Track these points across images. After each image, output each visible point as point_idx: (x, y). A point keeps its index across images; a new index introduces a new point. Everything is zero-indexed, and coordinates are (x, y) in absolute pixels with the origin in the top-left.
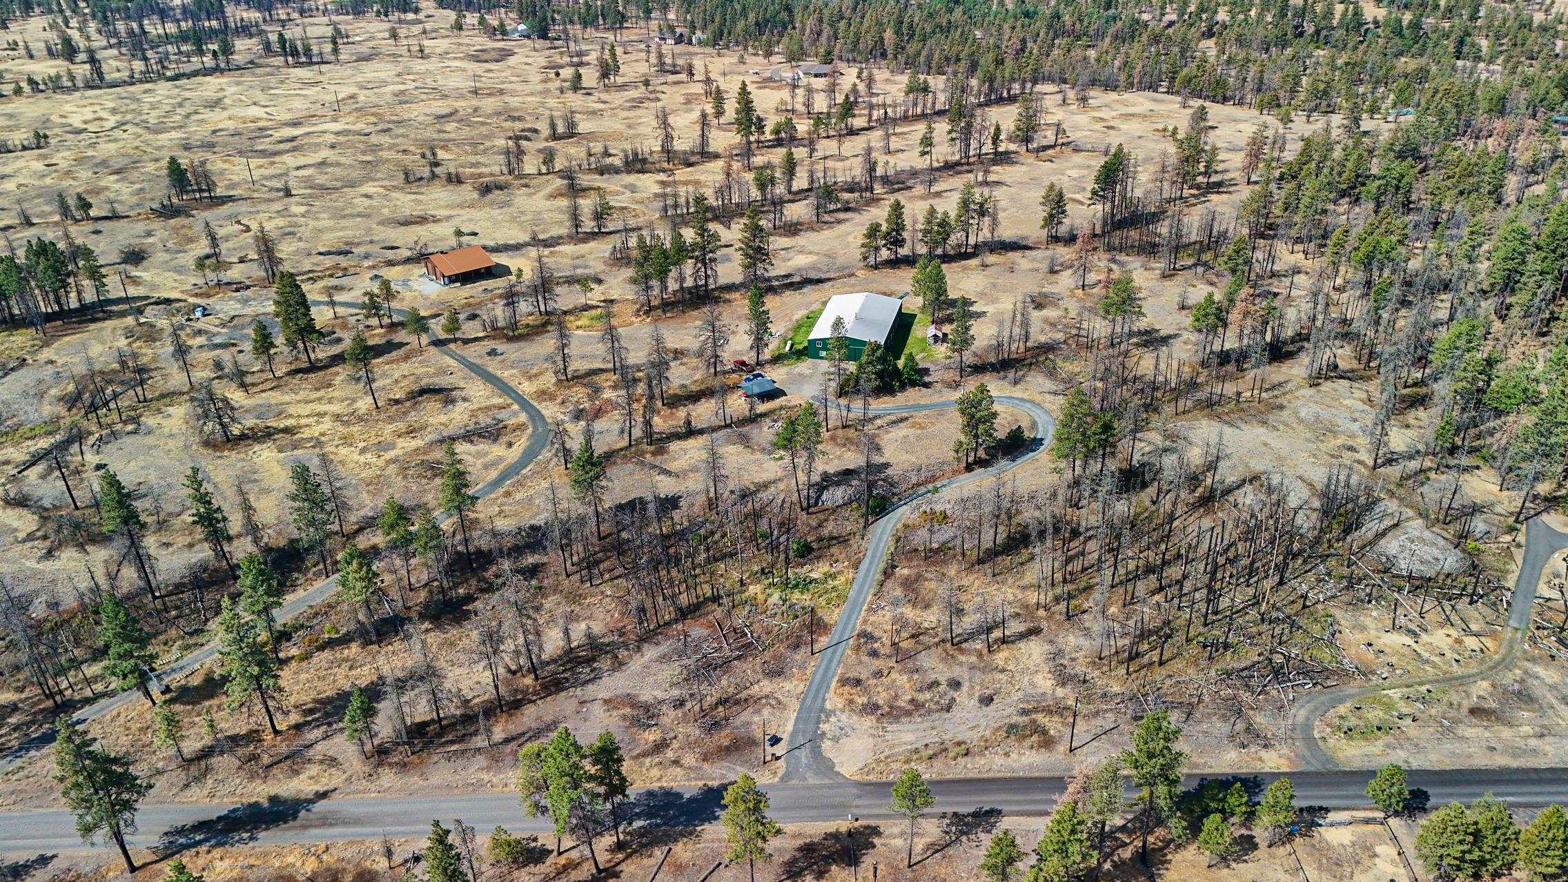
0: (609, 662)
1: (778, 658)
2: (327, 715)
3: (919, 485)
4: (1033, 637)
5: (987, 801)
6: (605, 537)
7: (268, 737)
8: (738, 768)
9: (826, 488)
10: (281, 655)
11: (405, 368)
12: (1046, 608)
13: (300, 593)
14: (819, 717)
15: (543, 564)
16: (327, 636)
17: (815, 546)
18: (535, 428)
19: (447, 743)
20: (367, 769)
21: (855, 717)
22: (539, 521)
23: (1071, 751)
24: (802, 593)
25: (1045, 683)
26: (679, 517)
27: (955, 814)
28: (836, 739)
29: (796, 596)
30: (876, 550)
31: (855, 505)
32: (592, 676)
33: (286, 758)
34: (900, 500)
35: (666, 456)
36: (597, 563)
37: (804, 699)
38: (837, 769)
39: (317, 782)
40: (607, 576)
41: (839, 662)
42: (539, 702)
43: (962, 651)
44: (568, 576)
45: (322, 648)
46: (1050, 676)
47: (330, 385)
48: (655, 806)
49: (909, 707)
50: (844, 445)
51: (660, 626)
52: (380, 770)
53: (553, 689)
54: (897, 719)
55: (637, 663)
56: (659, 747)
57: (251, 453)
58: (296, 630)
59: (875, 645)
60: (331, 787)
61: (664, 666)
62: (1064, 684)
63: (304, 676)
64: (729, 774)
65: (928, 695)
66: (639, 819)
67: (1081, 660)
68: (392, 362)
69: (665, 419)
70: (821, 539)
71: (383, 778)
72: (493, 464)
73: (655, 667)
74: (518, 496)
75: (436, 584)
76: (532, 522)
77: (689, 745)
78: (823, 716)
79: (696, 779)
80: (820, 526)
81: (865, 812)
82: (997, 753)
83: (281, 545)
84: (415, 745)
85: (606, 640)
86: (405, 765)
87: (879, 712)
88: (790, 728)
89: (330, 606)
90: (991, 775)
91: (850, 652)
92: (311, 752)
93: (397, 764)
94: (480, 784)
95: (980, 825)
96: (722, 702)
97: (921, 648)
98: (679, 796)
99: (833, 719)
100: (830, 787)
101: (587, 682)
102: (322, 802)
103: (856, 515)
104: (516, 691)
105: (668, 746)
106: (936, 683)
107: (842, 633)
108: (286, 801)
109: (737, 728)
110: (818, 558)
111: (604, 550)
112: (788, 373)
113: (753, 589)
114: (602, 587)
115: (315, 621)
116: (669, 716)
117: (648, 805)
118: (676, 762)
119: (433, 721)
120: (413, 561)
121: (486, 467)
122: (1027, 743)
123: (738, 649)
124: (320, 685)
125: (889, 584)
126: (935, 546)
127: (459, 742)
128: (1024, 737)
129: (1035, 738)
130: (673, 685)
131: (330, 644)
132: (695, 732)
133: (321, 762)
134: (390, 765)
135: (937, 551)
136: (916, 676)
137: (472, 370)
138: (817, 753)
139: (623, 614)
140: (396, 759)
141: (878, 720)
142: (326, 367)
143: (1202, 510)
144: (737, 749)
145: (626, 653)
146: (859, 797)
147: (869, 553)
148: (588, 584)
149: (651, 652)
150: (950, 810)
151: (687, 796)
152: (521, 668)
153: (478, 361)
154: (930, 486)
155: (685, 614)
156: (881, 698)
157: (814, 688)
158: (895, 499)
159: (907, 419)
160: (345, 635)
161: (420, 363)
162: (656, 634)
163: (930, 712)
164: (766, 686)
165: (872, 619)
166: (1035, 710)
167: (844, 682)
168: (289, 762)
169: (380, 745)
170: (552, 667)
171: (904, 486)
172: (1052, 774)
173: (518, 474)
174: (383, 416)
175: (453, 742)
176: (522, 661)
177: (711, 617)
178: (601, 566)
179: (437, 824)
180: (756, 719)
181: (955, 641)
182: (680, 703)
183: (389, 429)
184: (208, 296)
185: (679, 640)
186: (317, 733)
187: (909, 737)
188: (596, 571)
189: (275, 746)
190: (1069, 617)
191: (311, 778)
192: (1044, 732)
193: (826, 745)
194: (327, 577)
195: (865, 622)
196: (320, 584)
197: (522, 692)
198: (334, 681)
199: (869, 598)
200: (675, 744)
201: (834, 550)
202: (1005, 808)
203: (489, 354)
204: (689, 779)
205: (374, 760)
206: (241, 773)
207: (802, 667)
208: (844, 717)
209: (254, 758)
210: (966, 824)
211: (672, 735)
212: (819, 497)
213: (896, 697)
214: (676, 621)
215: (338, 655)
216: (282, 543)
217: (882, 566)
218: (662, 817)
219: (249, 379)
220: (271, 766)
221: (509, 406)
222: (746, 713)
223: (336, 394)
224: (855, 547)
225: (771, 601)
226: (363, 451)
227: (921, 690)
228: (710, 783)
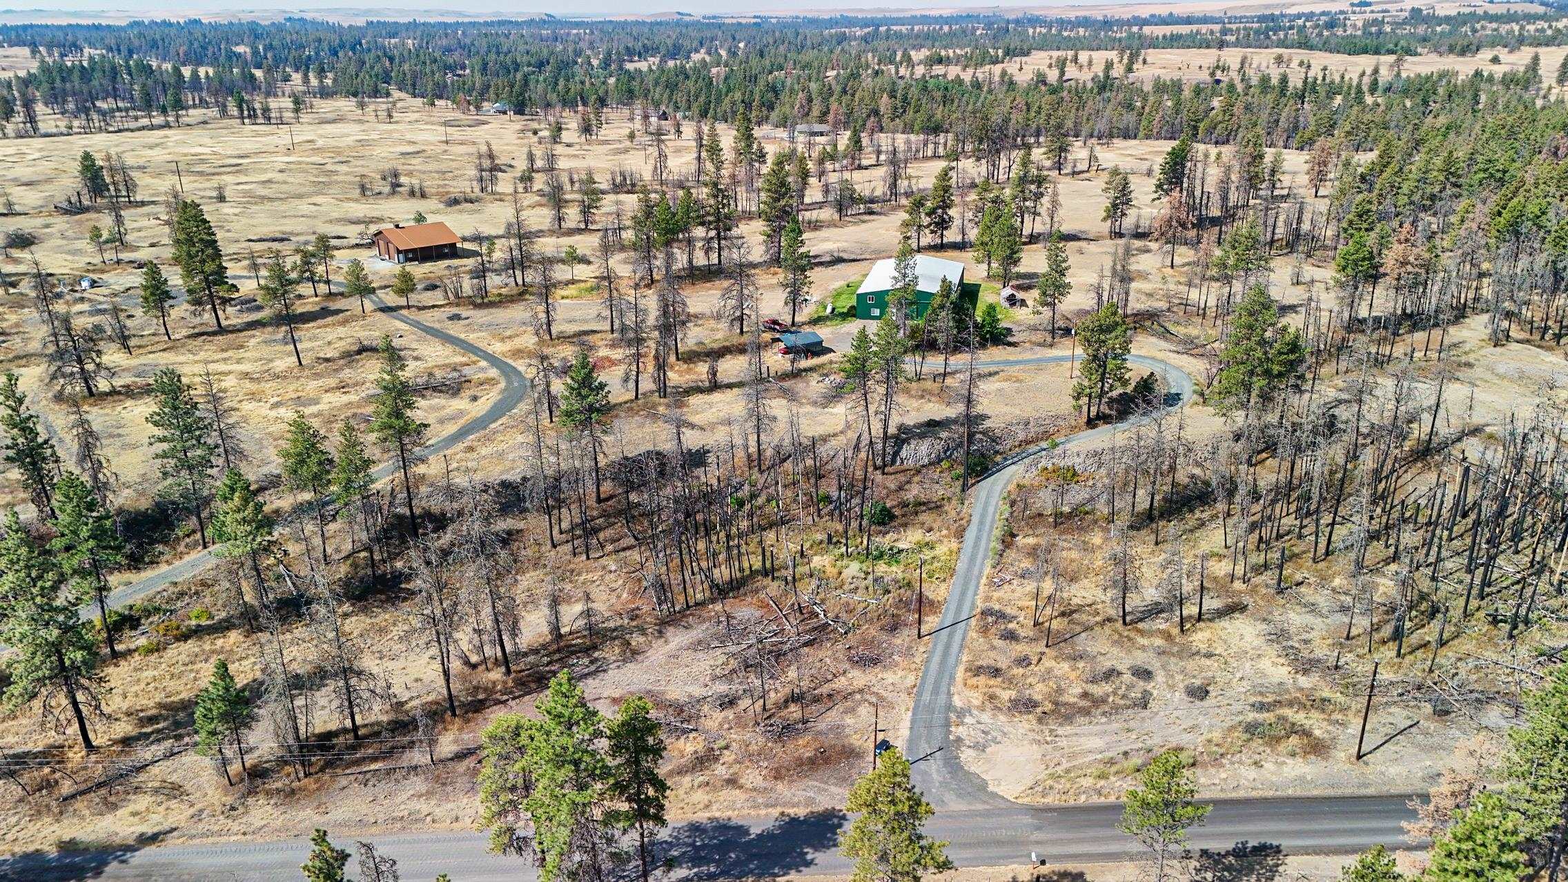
0: (617, 651)
1: (870, 643)
2: (177, 724)
3: (1028, 442)
4: (1237, 615)
5: (1254, 832)
6: (607, 499)
7: (76, 756)
8: (833, 789)
9: (904, 441)
10: (119, 647)
11: (342, 331)
12: (1245, 580)
13: (164, 568)
14: (947, 719)
15: (518, 531)
16: (194, 622)
17: (897, 512)
18: (509, 382)
19: (363, 760)
20: (229, 800)
21: (1002, 718)
22: (514, 476)
23: (1359, 757)
24: (889, 564)
25: (1277, 671)
26: (710, 476)
27: (1204, 853)
28: (980, 748)
29: (881, 568)
30: (983, 516)
31: (945, 464)
32: (593, 668)
33: (100, 785)
34: (1005, 459)
35: (685, 409)
36: (596, 531)
37: (919, 694)
38: (991, 788)
39: (144, 820)
40: (609, 548)
41: (962, 647)
42: (511, 703)
43: (1142, 633)
44: (554, 546)
45: (185, 637)
46: (1282, 660)
47: (242, 347)
48: (704, 846)
49: (1084, 703)
50: (922, 397)
51: (688, 607)
52: (250, 801)
53: (533, 686)
54: (1068, 719)
55: (658, 652)
56: (704, 760)
57: (119, 408)
58: (148, 613)
59: (1011, 626)
60: (166, 827)
61: (700, 655)
62: (1306, 672)
63: (149, 674)
64: (819, 798)
65: (1107, 688)
66: (680, 866)
67: (1317, 642)
68: (325, 326)
69: (680, 373)
70: (905, 505)
71: (253, 812)
72: (452, 418)
73: (687, 656)
74: (484, 451)
75: (363, 554)
76: (504, 477)
77: (749, 757)
78: (953, 716)
79: (767, 806)
80: (900, 488)
81: (1055, 850)
82: (1241, 762)
83: (142, 508)
84: (311, 764)
85: (612, 624)
86: (293, 792)
87: (1039, 710)
88: (905, 732)
89: (204, 584)
90: (1241, 794)
91: (974, 635)
92: (142, 777)
93: (278, 791)
94: (414, 819)
95: (1252, 871)
96: (795, 698)
97: (1078, 629)
98: (742, 830)
99: (968, 720)
100: (987, 814)
101: (586, 676)
102: (149, 851)
103: (947, 477)
104: (476, 688)
105: (716, 759)
106: (1111, 674)
107: (959, 610)
108: (86, 849)
109: (820, 733)
110: (905, 525)
111: (605, 514)
112: (832, 333)
113: (817, 561)
114: (603, 561)
115: (179, 604)
116: (714, 719)
117: (693, 845)
118: (732, 782)
119: (345, 731)
120: (332, 527)
121: (441, 421)
122: (1282, 747)
123: (807, 632)
124: (172, 685)
125: (1011, 555)
126: (1066, 509)
127: (384, 759)
128: (1278, 740)
129: (1294, 740)
130: (715, 678)
131: (197, 632)
132: (756, 739)
133: (156, 791)
134: (269, 793)
135: (1070, 516)
136: (1081, 664)
137: (427, 333)
138: (954, 767)
139: (634, 594)
140: (279, 785)
141: (1040, 721)
142: (240, 331)
143: (1419, 465)
144: (827, 761)
145: (642, 639)
146: (1039, 828)
147: (975, 520)
148: (584, 557)
149: (677, 638)
150: (1196, 846)
151: (755, 831)
152: (485, 661)
153: (437, 326)
154: (1044, 445)
155: (722, 591)
156: (1038, 692)
157: (931, 680)
158: (998, 458)
159: (996, 373)
160: (220, 622)
161: (362, 326)
162: (684, 616)
163: (1117, 709)
164: (858, 678)
165: (996, 595)
166: (1278, 703)
167: (977, 671)
168: (103, 791)
169: (255, 766)
170: (531, 658)
171: (1009, 443)
172: (1339, 792)
173: (485, 428)
174: (307, 372)
175: (374, 759)
176: (488, 651)
177: (762, 595)
178: (602, 535)
179: (321, 837)
180: (849, 720)
181: (1128, 619)
182: (729, 702)
183: (313, 384)
184: (103, 271)
185: (719, 622)
186: (158, 749)
187: (1097, 743)
188: (595, 541)
189: (85, 768)
190: (1280, 591)
191: (134, 814)
192: (1307, 733)
193: (967, 756)
194: (205, 547)
195: (988, 599)
196: (194, 555)
197: (486, 689)
198: (195, 679)
199: (987, 570)
200: (728, 756)
201: (923, 517)
202: (1285, 843)
203: (451, 318)
204: (756, 807)
205: (243, 788)
206: (22, 808)
207: (908, 653)
208: (986, 717)
209: (48, 785)
210: (1229, 868)
211: (722, 743)
212: (896, 454)
213: (1060, 691)
214: (713, 601)
215: (207, 647)
216: (144, 504)
217: (997, 533)
218: (718, 863)
219: (132, 342)
220: (73, 796)
221: (474, 363)
222: (833, 713)
223: (246, 355)
224: (953, 513)
225: (847, 573)
226: (276, 406)
227: (1094, 681)
228: (792, 811)
